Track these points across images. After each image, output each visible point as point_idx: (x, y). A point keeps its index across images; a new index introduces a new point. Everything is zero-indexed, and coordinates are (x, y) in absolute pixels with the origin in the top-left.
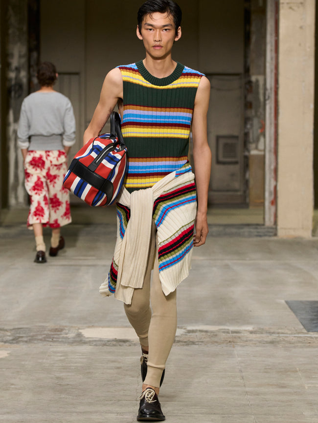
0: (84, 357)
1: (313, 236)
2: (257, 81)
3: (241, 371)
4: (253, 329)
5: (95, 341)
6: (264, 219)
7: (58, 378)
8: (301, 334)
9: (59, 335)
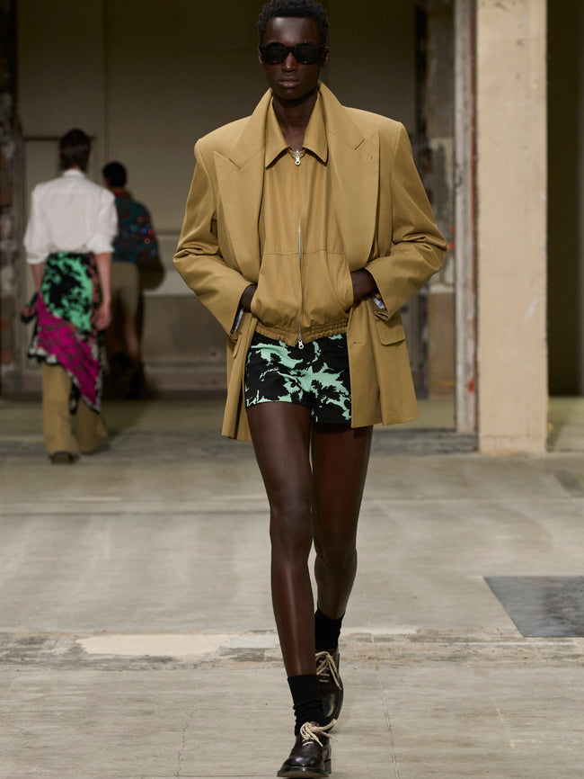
0: (82, 692)
1: (549, 450)
2: (441, 149)
3: (387, 715)
4: (418, 632)
5: (108, 660)
6: (455, 418)
7: (27, 734)
8: (509, 641)
9: (35, 649)
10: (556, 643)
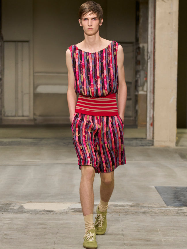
0: (23, 221)
1: (176, 146)
2: (143, 47)
3: (122, 231)
4: (133, 204)
5: (31, 211)
6: (146, 135)
7: (5, 234)
8: (162, 207)
9: (8, 207)
10: (178, 209)
